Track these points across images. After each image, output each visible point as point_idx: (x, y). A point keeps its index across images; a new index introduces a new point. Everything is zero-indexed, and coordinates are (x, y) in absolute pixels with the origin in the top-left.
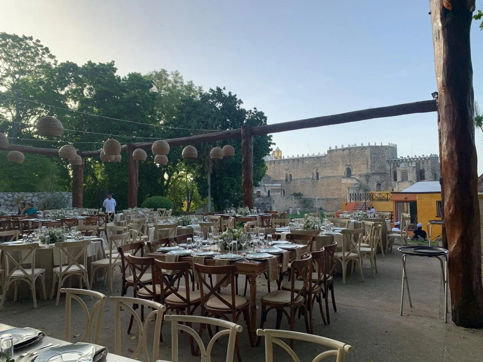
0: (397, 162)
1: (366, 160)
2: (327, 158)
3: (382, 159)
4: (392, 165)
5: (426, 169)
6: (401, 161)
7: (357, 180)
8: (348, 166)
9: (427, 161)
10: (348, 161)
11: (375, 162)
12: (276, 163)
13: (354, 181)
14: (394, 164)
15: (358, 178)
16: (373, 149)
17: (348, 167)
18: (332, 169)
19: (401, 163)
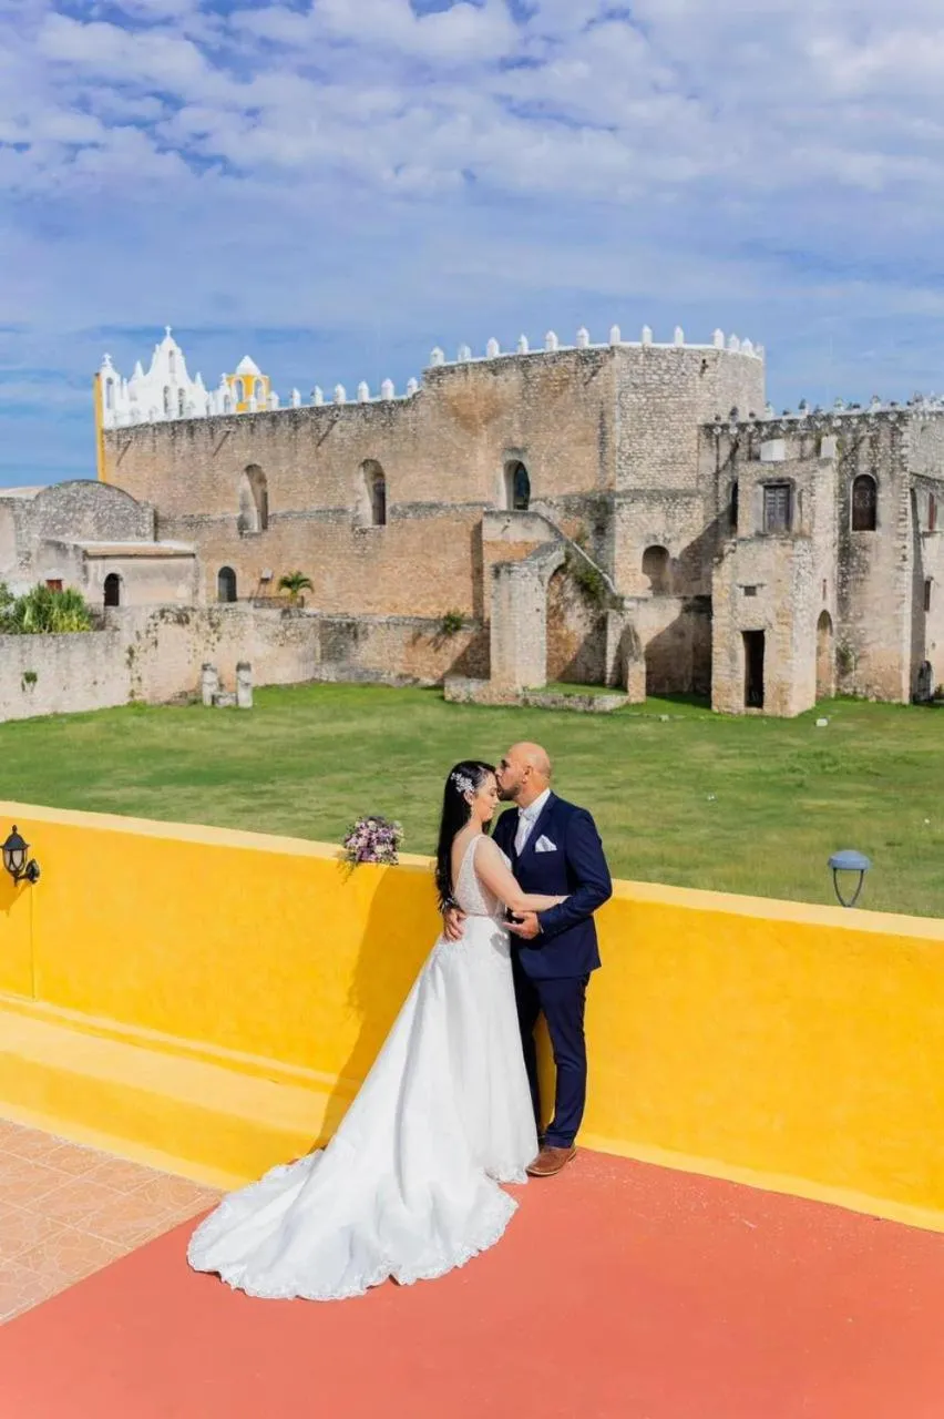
0: (750, 436)
1: (595, 420)
2: (423, 410)
3: (681, 421)
4: (725, 450)
5: (883, 475)
6: (765, 431)
7: (552, 528)
8: (514, 450)
9: (895, 429)
10: (517, 425)
11: (642, 435)
12: (197, 433)
13: (540, 534)
14: (736, 447)
15: (556, 517)
16: (636, 362)
17: (515, 457)
18: (446, 466)
19: (771, 437)
